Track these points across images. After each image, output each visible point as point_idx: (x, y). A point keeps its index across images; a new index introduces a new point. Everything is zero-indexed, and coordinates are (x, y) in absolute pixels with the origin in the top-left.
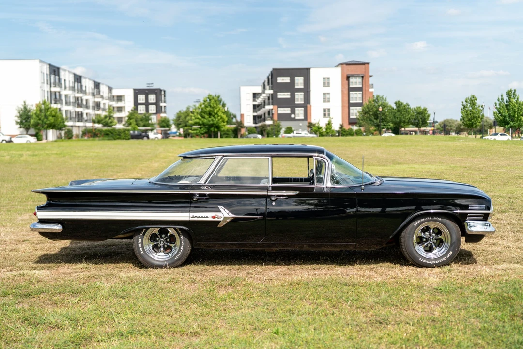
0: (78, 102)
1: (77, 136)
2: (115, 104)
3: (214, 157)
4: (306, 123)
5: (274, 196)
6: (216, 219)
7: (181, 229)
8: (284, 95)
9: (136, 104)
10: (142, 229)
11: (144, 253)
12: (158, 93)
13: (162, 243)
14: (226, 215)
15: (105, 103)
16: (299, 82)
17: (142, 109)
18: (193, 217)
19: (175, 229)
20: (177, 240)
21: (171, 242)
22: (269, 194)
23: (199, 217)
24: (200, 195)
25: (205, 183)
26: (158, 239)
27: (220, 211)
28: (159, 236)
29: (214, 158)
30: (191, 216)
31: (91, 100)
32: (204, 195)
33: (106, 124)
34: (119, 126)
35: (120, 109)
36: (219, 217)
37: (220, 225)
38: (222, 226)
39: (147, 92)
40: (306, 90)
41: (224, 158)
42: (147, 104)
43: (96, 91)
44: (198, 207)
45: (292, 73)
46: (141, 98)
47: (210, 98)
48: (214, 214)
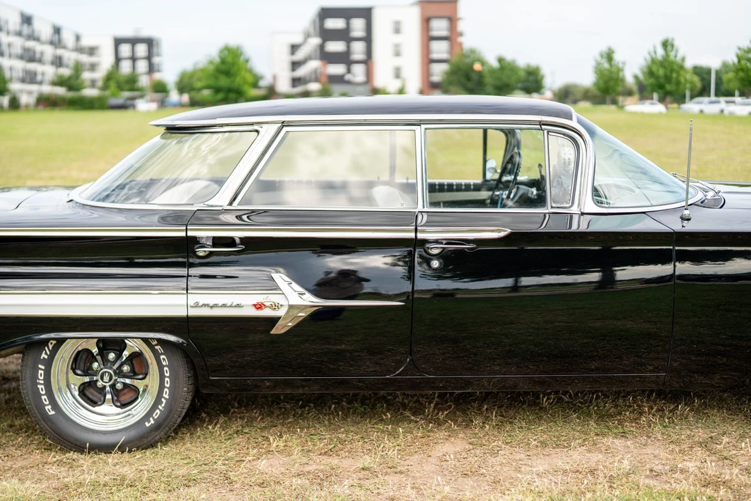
0: (29, 56)
1: (27, 106)
2: (85, 59)
3: (256, 127)
4: (367, 88)
5: (437, 241)
6: (266, 313)
7: (160, 341)
8: (335, 46)
9: (118, 59)
10: (46, 342)
11: (53, 409)
12: (150, 42)
13: (106, 378)
14: (295, 300)
15: (70, 57)
16: (358, 25)
17: (126, 67)
18: (197, 305)
19: (146, 340)
20: (151, 367)
21: (133, 374)
22: (420, 236)
23: (216, 306)
24: (217, 242)
25: (231, 204)
26: (95, 365)
27: (278, 288)
28: (99, 358)
29: (257, 131)
30: (191, 302)
31: (49, 52)
32: (230, 242)
33: (71, 88)
34: (90, 92)
35: (93, 67)
36: (275, 306)
37: (278, 330)
38: (283, 331)
39: (134, 41)
40: (368, 39)
41: (285, 129)
42: (134, 59)
43: (56, 37)
44: (214, 277)
45: (347, 14)
46: (125, 50)
47: (227, 49)
48: (258, 299)
